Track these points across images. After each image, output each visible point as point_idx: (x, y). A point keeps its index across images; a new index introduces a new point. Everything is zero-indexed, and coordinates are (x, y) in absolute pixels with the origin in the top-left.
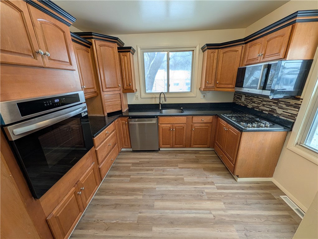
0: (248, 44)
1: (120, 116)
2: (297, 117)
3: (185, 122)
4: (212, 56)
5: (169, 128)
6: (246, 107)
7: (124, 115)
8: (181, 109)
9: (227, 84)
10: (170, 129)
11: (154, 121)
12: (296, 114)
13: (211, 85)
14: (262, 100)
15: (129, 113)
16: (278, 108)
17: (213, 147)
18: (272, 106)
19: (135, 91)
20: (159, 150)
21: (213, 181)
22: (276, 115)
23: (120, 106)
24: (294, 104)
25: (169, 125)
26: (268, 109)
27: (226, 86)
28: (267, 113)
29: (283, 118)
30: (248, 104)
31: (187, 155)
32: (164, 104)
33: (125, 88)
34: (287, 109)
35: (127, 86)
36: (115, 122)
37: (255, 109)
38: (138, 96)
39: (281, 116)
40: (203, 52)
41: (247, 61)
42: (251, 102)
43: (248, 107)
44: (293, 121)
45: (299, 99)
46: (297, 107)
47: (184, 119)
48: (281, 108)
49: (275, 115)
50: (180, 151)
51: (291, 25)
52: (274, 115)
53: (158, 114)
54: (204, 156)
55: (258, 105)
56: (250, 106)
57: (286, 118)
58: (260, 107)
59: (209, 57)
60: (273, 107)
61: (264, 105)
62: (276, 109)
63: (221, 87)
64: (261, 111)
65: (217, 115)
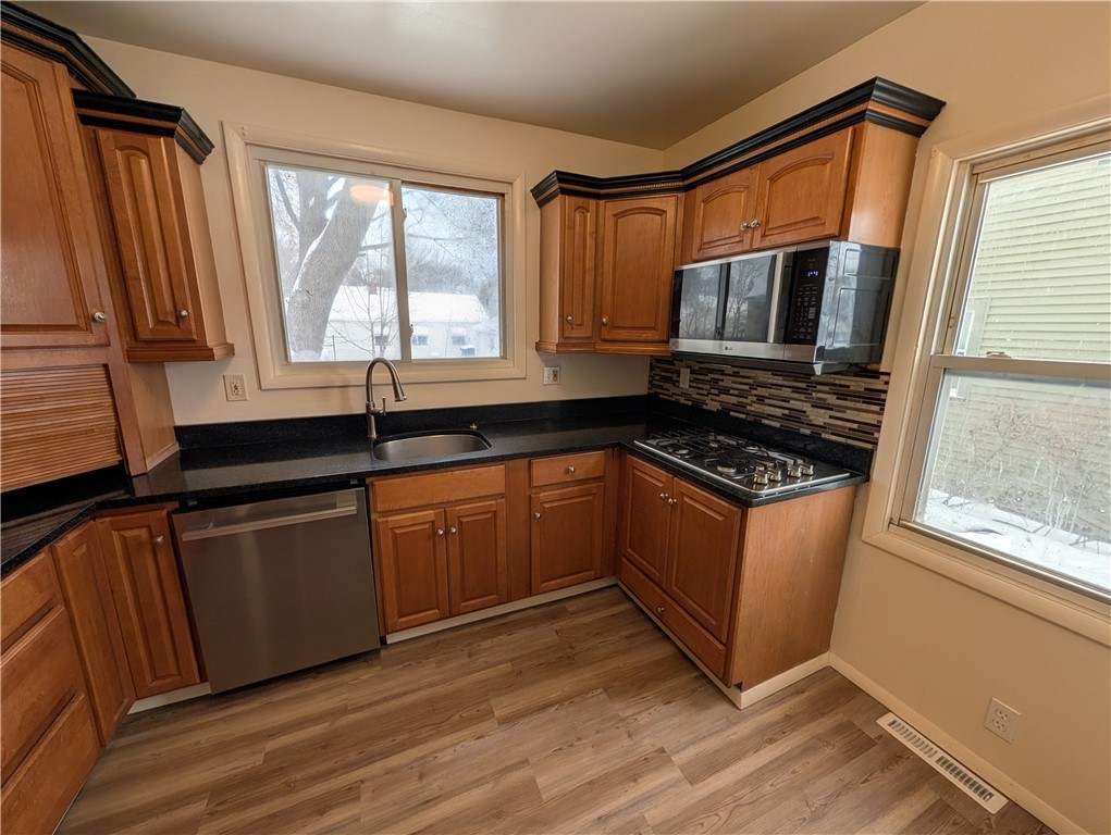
0: (700, 192)
1: (101, 506)
2: (879, 432)
3: (501, 489)
4: (577, 222)
5: (427, 526)
6: (697, 407)
7: (142, 490)
8: (472, 433)
9: (639, 328)
10: (435, 533)
11: (346, 505)
12: (875, 423)
13: (581, 333)
14: (751, 381)
15: (189, 474)
16: (813, 406)
17: (614, 574)
18: (792, 402)
19: (217, 352)
20: (383, 642)
21: (658, 746)
22: (808, 432)
23: (113, 442)
24: (862, 390)
25: (429, 514)
26: (779, 412)
27: (635, 335)
28: (777, 425)
29: (834, 438)
30: (702, 398)
31: (521, 636)
32: (388, 413)
33: (144, 334)
34: (843, 409)
35: (157, 321)
36: (52, 551)
37: (732, 413)
38: (240, 378)
39: (827, 433)
40: (541, 204)
41: (700, 249)
42: (713, 391)
43: (704, 407)
44: (870, 446)
45: (876, 374)
46: (877, 399)
47: (492, 478)
48: (821, 405)
49: (806, 431)
50: (488, 624)
51: (850, 129)
52: (803, 431)
53: (361, 463)
54: (589, 619)
55: (741, 400)
56: (712, 405)
57: (843, 440)
58: (748, 407)
59: (568, 227)
60: (794, 404)
61: (761, 399)
62: (804, 409)
63: (616, 337)
64: (751, 419)
65: (618, 444)
